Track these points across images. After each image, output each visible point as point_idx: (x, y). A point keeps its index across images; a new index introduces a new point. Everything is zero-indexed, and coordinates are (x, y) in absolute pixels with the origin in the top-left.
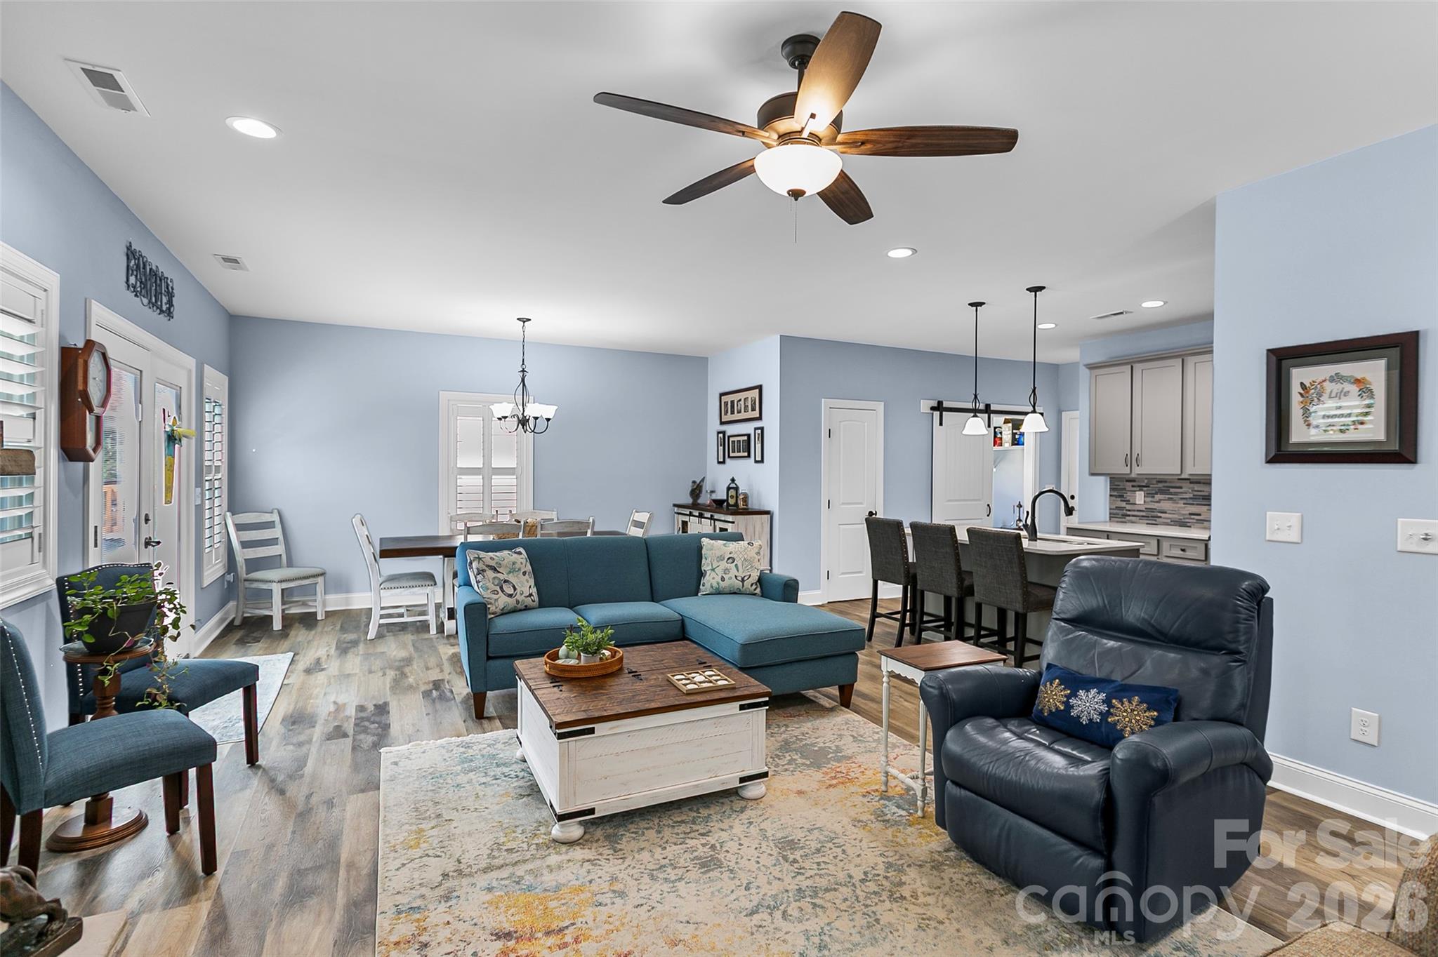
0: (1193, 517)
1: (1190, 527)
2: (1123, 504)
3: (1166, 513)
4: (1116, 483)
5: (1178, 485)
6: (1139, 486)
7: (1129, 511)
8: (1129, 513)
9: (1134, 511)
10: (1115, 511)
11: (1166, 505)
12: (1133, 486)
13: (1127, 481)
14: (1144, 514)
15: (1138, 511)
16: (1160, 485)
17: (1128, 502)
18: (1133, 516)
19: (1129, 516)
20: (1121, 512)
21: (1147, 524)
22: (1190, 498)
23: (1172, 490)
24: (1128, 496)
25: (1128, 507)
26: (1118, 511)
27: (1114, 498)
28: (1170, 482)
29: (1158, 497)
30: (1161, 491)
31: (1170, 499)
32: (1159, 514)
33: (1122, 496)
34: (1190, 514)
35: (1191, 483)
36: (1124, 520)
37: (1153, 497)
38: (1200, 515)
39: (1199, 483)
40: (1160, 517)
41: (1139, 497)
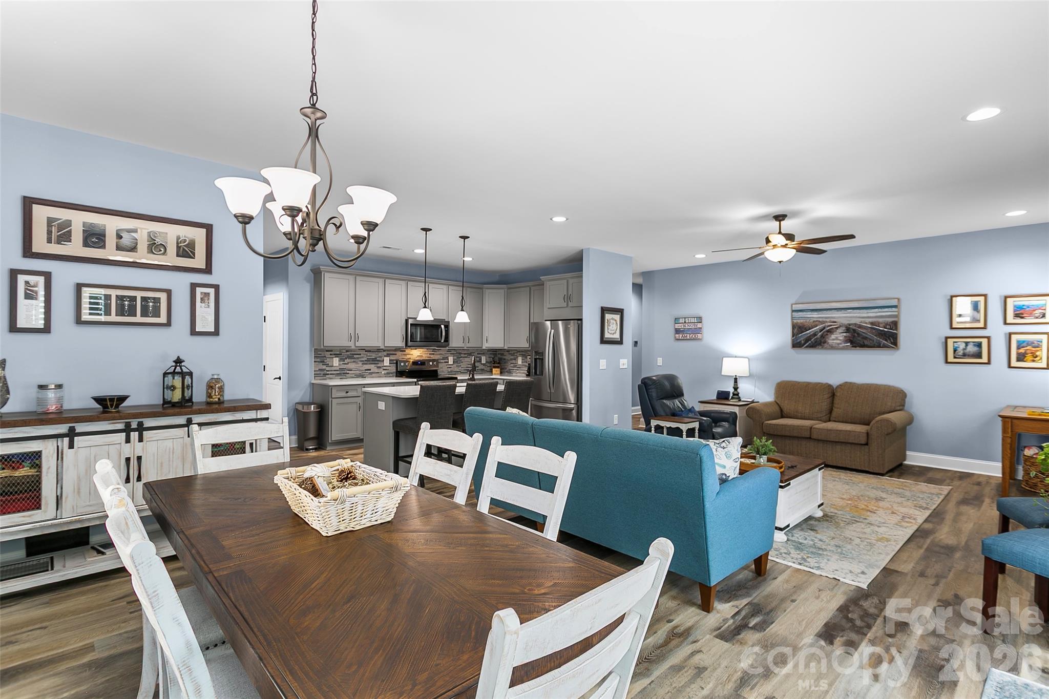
0: (367, 371)
1: (365, 377)
2: (324, 367)
3: (351, 370)
4: (319, 353)
5: (358, 353)
6: (335, 354)
7: (328, 371)
8: (328, 373)
9: (332, 371)
10: (318, 372)
11: (352, 366)
12: (331, 354)
13: (327, 351)
14: (338, 372)
15: (334, 371)
16: (348, 353)
17: (327, 365)
18: (331, 374)
19: (328, 374)
20: (322, 373)
21: (341, 378)
22: (365, 361)
23: (355, 356)
24: (328, 361)
25: (328, 369)
26: (320, 372)
27: (317, 363)
28: (354, 351)
29: (346, 361)
30: (349, 357)
31: (354, 362)
32: (348, 372)
33: (321, 362)
34: (365, 370)
35: (366, 351)
36: (325, 378)
37: (344, 361)
38: (370, 370)
39: (370, 351)
40: (348, 373)
41: (336, 362)
